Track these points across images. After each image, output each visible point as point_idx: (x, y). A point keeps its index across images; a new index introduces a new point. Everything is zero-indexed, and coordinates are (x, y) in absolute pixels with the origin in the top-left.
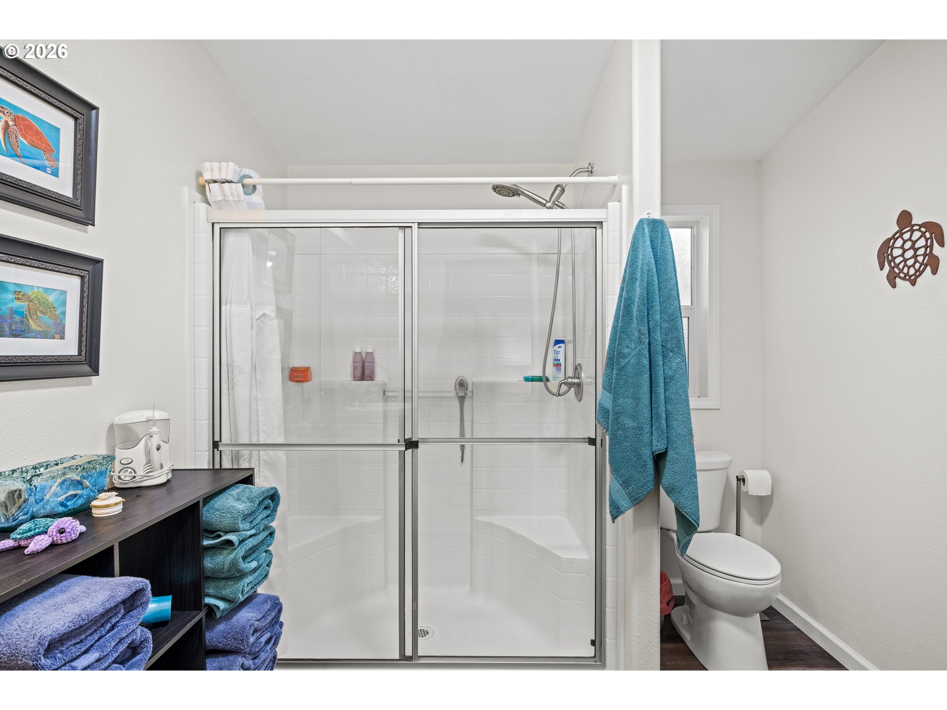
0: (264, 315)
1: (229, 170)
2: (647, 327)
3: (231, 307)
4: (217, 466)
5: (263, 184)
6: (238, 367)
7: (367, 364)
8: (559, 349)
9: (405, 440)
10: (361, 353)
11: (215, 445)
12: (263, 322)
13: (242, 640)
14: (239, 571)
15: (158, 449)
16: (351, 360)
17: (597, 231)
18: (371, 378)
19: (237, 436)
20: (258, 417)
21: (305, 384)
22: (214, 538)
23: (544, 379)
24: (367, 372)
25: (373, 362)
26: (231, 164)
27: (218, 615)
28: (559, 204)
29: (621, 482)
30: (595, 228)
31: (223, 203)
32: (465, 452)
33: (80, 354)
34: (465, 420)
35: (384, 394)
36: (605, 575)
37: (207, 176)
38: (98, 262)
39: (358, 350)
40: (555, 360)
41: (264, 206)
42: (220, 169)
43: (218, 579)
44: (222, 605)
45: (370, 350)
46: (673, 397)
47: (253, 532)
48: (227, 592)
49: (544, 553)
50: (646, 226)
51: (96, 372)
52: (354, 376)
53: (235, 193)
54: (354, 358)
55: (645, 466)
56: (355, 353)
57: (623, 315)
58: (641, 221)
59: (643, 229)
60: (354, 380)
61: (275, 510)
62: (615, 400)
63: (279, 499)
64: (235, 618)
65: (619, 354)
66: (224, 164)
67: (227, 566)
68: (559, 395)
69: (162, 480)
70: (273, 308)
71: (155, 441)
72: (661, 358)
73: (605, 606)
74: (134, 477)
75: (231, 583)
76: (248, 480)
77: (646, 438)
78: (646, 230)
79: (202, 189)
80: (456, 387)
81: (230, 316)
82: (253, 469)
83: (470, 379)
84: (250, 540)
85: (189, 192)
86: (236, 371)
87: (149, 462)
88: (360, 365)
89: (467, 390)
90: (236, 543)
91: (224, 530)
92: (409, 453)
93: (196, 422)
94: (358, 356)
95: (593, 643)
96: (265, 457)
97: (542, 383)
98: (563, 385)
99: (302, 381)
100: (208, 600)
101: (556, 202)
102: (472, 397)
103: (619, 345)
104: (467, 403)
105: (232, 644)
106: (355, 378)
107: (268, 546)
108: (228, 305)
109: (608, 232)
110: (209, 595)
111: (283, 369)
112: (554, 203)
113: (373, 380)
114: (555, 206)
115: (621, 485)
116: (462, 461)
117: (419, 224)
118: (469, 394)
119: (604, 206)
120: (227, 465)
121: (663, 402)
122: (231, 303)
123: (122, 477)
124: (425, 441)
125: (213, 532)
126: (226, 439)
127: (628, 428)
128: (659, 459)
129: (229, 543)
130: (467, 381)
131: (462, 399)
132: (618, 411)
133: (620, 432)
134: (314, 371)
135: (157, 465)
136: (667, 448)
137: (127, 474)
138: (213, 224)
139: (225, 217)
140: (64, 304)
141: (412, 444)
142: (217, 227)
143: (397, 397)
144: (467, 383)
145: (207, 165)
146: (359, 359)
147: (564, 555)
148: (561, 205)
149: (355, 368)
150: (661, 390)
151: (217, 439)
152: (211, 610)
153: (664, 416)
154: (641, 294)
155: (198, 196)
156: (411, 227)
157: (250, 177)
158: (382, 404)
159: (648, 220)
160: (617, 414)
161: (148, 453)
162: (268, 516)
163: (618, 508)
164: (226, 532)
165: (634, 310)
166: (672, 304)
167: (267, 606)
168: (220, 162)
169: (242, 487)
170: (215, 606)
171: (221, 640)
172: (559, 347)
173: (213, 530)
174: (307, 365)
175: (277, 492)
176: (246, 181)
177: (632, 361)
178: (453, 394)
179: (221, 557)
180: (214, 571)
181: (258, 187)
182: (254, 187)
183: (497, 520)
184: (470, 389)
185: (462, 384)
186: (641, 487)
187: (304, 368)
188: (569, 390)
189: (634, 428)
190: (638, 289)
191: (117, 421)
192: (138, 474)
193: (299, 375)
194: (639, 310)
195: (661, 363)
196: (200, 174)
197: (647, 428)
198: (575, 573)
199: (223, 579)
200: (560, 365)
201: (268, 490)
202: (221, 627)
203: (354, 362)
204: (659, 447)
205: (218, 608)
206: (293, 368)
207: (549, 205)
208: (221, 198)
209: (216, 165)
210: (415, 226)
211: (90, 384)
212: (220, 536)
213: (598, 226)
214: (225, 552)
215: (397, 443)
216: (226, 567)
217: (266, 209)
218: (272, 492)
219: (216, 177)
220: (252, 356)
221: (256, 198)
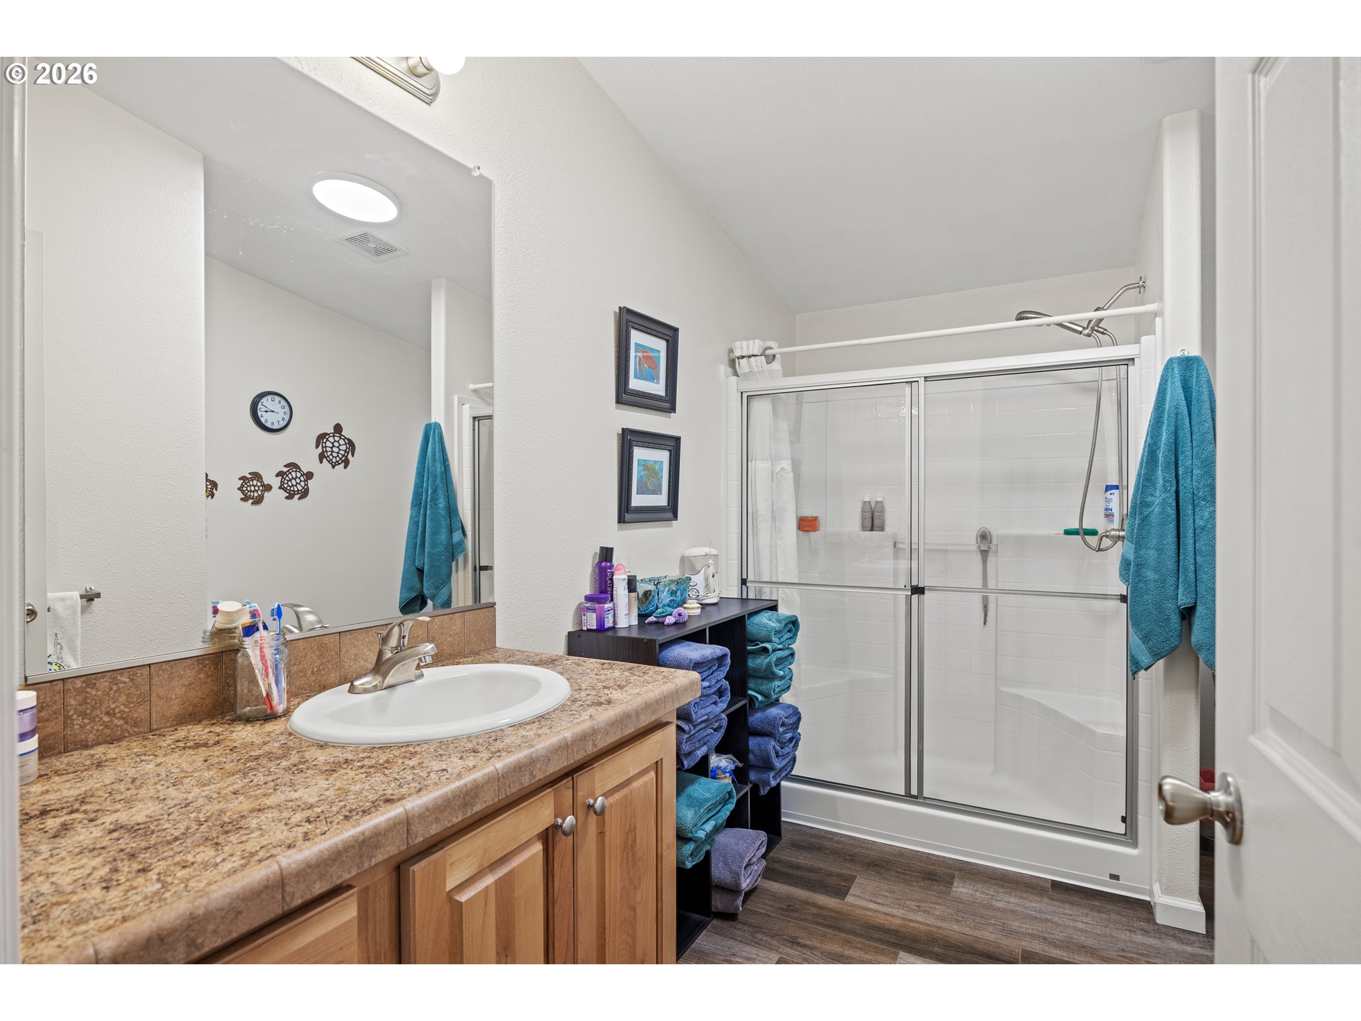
0: (782, 468)
1: (755, 346)
2: (1174, 475)
3: (755, 463)
4: (745, 597)
5: (781, 354)
6: (761, 515)
7: (876, 514)
8: (1111, 497)
9: (911, 586)
10: (870, 502)
11: (744, 582)
12: (781, 476)
13: (774, 727)
14: (773, 673)
15: (713, 577)
16: (860, 509)
17: (1129, 368)
18: (882, 529)
19: (759, 576)
20: (777, 559)
21: (812, 534)
22: (754, 646)
23: (1081, 532)
24: (877, 522)
25: (883, 511)
26: (757, 341)
27: (757, 705)
28: (1100, 329)
29: (1141, 637)
30: (1127, 364)
31: (748, 376)
32: (988, 614)
33: (668, 505)
34: (989, 577)
35: (895, 546)
36: (1138, 745)
37: (738, 353)
38: (678, 439)
39: (867, 499)
40: (1106, 509)
41: (781, 371)
42: (748, 347)
43: (756, 677)
44: (760, 697)
45: (879, 499)
46: (1204, 549)
47: (780, 646)
48: (764, 688)
49: (1078, 728)
50: (1176, 365)
51: (676, 517)
52: (863, 527)
53: (760, 365)
54: (863, 507)
55: (1168, 619)
56: (864, 502)
57: (1146, 461)
58: (1171, 360)
59: (1173, 369)
60: (863, 530)
61: (795, 635)
62: (1137, 551)
63: (799, 625)
64: (768, 711)
65: (1141, 502)
66: (751, 342)
67: (764, 666)
68: (1099, 550)
69: (715, 600)
70: (789, 462)
71: (711, 570)
72: (1190, 507)
73: (1137, 779)
74: (698, 596)
75: (766, 682)
76: (774, 608)
77: (1170, 591)
78: (1176, 371)
79: (732, 363)
80: (977, 540)
81: (755, 472)
82: (777, 601)
83: (996, 530)
84: (780, 652)
85: (724, 369)
86: (759, 519)
87: (707, 586)
88: (869, 515)
89: (990, 543)
90: (771, 651)
91: (761, 640)
92: (915, 597)
93: (729, 561)
94: (867, 505)
95: (1124, 819)
96: (782, 596)
97: (1078, 537)
98: (1104, 538)
99: (809, 531)
100: (750, 692)
101: (1096, 328)
102: (996, 552)
103: (1141, 493)
104: (991, 559)
105: (768, 728)
106: (864, 528)
107: (791, 664)
108: (753, 462)
109: (1141, 369)
110: (751, 689)
111: (797, 517)
112: (1093, 329)
113: (883, 531)
114: (1095, 332)
115: (1140, 639)
116: (985, 624)
117: (925, 377)
118: (993, 548)
119: (1137, 341)
120: (751, 596)
121: (1191, 554)
122: (755, 460)
123: (691, 595)
124: (933, 589)
125: (754, 641)
126: (751, 578)
127: (1150, 580)
128: (1187, 614)
129: (765, 650)
130: (992, 533)
131: (984, 554)
132: (1139, 562)
133: (1141, 585)
134: (821, 520)
135: (712, 590)
136: (1196, 603)
137: (694, 593)
138: (742, 393)
139: (752, 386)
140: (662, 470)
141: (918, 590)
142: (745, 396)
143: (904, 549)
144: (990, 535)
145: (738, 344)
146: (868, 508)
147: (1100, 730)
148: (1103, 331)
149: (863, 518)
150: (1190, 541)
151: (744, 577)
152: (752, 699)
153: (1192, 568)
154: (1168, 440)
155: (730, 370)
156: (918, 381)
157: (771, 348)
158: (892, 561)
159: (1179, 358)
160: (1139, 566)
161: (707, 579)
162: (790, 638)
163: (1137, 663)
164: (763, 642)
165: (1161, 455)
166: (1205, 449)
167: (791, 711)
168: (747, 340)
169: (770, 613)
170: (755, 697)
171: (759, 723)
172: (1111, 494)
173: (753, 640)
174: (814, 514)
175: (797, 619)
176: (768, 352)
177: (1156, 510)
178: (974, 548)
179: (760, 660)
180: (755, 670)
181: (777, 355)
182: (774, 356)
183: (1027, 693)
184: (995, 542)
185: (984, 537)
186: (1163, 642)
187: (812, 517)
188: (1114, 545)
189: (1154, 581)
190: (1164, 434)
191: (686, 553)
192: (700, 593)
193: (807, 524)
194: (1165, 457)
195: (1190, 512)
196: (731, 351)
197: (1171, 581)
198: (1113, 751)
199: (760, 678)
200: (1113, 516)
201: (791, 617)
202: (759, 715)
203: (863, 512)
204: (1184, 600)
205: (757, 698)
206: (802, 517)
207: (1086, 332)
208: (747, 370)
209: (745, 343)
210: (922, 381)
211: (672, 526)
212: (758, 645)
213: (1130, 363)
214: (763, 657)
215: (903, 587)
216: (763, 668)
217: (784, 376)
218: (794, 619)
219: (745, 353)
220: (773, 506)
221: (776, 365)
